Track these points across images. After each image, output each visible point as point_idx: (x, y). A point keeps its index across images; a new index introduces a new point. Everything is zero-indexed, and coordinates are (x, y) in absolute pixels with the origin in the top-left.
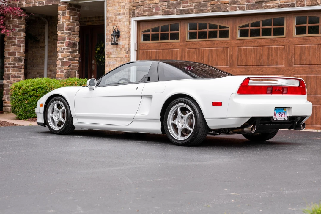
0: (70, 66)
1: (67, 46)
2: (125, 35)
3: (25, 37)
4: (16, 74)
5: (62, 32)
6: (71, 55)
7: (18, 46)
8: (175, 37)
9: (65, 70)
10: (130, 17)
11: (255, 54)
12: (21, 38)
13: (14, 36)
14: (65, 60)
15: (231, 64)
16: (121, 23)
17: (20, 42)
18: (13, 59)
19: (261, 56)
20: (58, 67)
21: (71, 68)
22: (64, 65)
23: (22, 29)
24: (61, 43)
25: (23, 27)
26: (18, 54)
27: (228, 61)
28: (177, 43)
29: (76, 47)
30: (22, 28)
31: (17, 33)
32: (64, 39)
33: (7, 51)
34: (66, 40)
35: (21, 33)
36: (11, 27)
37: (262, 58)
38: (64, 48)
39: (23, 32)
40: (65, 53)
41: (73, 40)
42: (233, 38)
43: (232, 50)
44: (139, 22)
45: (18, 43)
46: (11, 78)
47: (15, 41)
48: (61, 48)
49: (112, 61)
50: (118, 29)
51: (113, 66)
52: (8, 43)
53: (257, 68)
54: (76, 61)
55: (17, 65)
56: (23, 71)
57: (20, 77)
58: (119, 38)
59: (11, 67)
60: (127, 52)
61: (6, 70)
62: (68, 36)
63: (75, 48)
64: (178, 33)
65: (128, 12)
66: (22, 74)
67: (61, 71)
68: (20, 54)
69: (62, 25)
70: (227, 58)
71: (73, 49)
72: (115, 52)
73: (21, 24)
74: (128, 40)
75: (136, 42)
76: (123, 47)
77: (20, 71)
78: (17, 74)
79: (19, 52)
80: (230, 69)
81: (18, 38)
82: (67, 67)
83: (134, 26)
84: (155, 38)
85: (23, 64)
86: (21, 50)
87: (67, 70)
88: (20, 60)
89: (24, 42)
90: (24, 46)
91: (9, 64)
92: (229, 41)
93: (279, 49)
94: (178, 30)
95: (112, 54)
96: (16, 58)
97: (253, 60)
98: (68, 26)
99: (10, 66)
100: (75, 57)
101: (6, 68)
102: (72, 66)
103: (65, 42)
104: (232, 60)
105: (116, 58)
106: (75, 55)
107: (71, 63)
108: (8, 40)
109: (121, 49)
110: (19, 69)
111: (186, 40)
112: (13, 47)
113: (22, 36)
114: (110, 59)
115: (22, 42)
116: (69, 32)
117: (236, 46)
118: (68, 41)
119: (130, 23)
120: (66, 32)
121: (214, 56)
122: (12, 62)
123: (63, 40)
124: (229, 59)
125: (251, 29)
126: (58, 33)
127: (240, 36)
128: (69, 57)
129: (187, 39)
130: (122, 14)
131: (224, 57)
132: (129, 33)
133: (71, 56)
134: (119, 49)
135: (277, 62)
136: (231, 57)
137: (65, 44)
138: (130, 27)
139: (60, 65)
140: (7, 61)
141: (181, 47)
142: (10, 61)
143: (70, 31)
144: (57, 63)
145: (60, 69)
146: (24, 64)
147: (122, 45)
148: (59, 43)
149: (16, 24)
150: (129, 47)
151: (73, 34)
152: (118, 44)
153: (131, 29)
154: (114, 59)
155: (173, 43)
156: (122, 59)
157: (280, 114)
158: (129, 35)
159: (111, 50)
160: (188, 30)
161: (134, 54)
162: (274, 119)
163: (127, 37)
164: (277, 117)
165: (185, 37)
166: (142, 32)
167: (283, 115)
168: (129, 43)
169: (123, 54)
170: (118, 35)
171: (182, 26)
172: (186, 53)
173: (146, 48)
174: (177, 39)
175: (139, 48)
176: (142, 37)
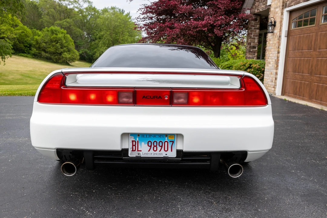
2: (278, 24)
3: (259, 32)
4: (251, 56)
7: (253, 38)
8: (312, 21)
10: (283, 9)
12: (256, 33)
13: (250, 33)
16: (278, 14)
23: (257, 28)
25: (258, 26)
28: (313, 28)
35: (256, 31)
39: (258, 29)
44: (291, 12)
49: (271, 47)
50: (275, 20)
51: (271, 50)
52: (248, 37)
55: (251, 50)
56: (256, 54)
57: (253, 58)
58: (275, 27)
59: (248, 52)
60: (279, 38)
61: (246, 54)
64: (315, 18)
65: (281, 4)
66: (255, 56)
68: (254, 44)
72: (272, 39)
73: (257, 24)
75: (287, 30)
83: (286, 16)
84: (299, 25)
85: (256, 50)
86: (255, 41)
88: (254, 47)
89: (258, 36)
90: (258, 38)
94: (315, 15)
95: (270, 41)
101: (246, 52)
108: (248, 35)
109: (275, 36)
110: (253, 53)
112: (250, 39)
113: (257, 32)
115: (256, 36)
119: (282, 14)
122: (249, 49)
129: (321, 23)
130: (278, 7)
132: (281, 22)
138: (282, 17)
140: (247, 48)
147: (276, 33)
149: (253, 25)
150: (280, 34)
152: (274, 32)
153: (283, 18)
154: (271, 44)
155: (311, 28)
156: (275, 44)
157: (153, 146)
158: (281, 24)
159: (271, 37)
160: (324, 13)
161: (284, 40)
162: (129, 155)
163: (279, 26)
164: (141, 151)
165: (319, 21)
166: (292, 20)
167: (162, 147)
168: (280, 31)
169: (276, 41)
170: (274, 25)
171: (318, 11)
172: (319, 36)
173: (293, 34)
174: (314, 24)
175: (289, 34)
176: (293, 26)
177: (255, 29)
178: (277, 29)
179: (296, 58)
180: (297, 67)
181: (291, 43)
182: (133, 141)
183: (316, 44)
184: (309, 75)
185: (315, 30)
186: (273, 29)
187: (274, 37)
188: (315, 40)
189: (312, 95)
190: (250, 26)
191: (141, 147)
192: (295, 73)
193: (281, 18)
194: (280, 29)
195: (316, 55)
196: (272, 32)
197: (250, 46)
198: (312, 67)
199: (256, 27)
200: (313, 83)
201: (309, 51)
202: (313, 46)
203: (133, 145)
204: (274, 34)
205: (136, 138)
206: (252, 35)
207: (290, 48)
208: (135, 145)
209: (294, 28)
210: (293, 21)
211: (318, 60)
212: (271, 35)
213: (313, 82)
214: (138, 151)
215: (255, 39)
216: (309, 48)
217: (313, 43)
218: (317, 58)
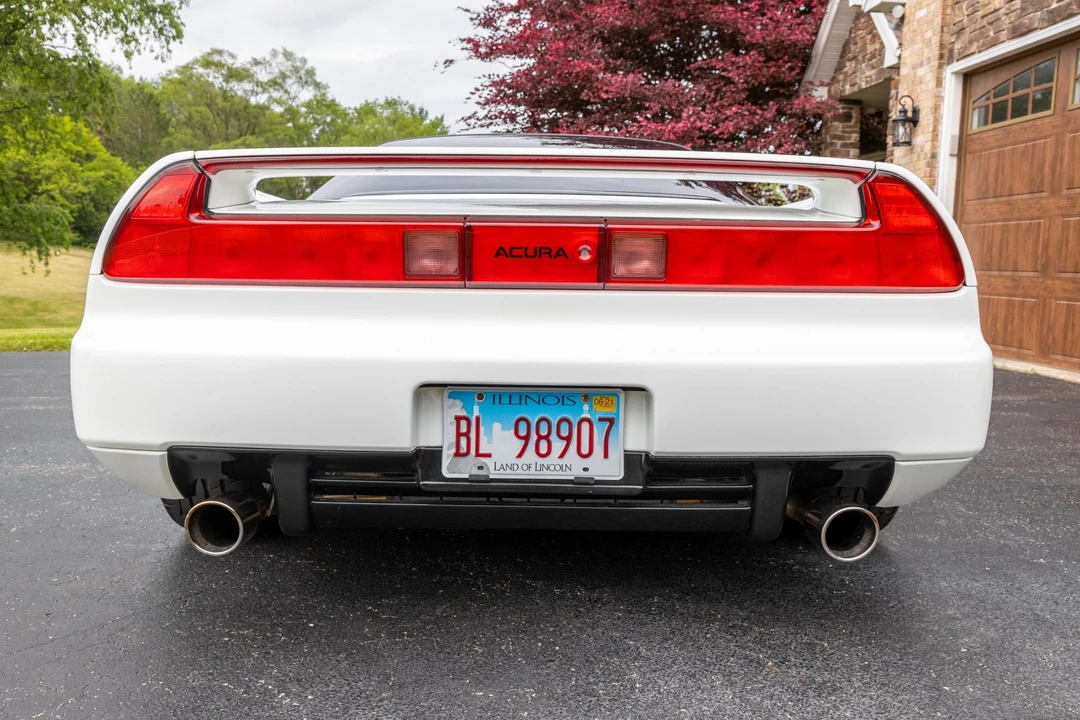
2: (927, 118)
8: (1042, 104)
10: (940, 66)
16: (923, 85)
23: (851, 144)
25: (855, 137)
28: (1046, 120)
30: (853, 139)
31: (838, 151)
35: (849, 151)
39: (854, 148)
44: (968, 77)
50: (916, 104)
58: (916, 128)
60: (928, 161)
64: (1052, 87)
65: (936, 52)
73: (850, 132)
74: (932, 129)
75: (957, 132)
76: (921, 151)
83: (952, 89)
84: (999, 113)
94: (1051, 80)
109: (919, 156)
111: (1071, 107)
119: (939, 83)
129: (1073, 103)
130: (925, 63)
132: (936, 108)
134: (915, 156)
138: (941, 92)
141: (1055, 131)
147: (921, 146)
149: (836, 133)
150: (934, 147)
152: (913, 143)
153: (942, 98)
155: (1039, 122)
157: (534, 437)
158: (935, 117)
159: (903, 161)
160: (1079, 71)
161: (947, 168)
162: (446, 473)
163: (931, 121)
164: (489, 455)
165: (1066, 98)
166: (974, 102)
167: (568, 439)
168: (933, 137)
169: (922, 169)
170: (913, 120)
171: (1061, 66)
172: (1067, 147)
173: (979, 147)
174: (1048, 108)
175: (964, 147)
176: (975, 119)
177: (844, 145)
178: (923, 133)
179: (990, 222)
180: (995, 251)
181: (972, 177)
182: (458, 419)
183: (1057, 173)
184: (1036, 274)
185: (1055, 127)
186: (911, 134)
187: (915, 159)
188: (1054, 158)
189: (1050, 341)
190: (828, 136)
191: (490, 441)
192: (988, 273)
193: (937, 97)
194: (934, 130)
195: (1060, 208)
196: (909, 143)
198: (1046, 247)
199: (849, 142)
200: (1053, 300)
201: (1033, 199)
202: (1047, 181)
203: (459, 435)
204: (912, 149)
205: (468, 407)
207: (970, 192)
208: (467, 435)
209: (979, 126)
210: (977, 104)
211: (1066, 225)
212: (902, 154)
213: (1051, 298)
214: (478, 455)
216: (1036, 189)
217: (1047, 170)
218: (1064, 216)
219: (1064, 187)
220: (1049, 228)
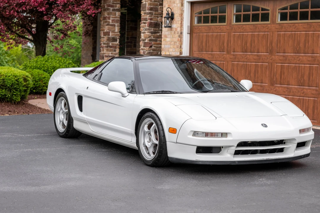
0: (151, 47)
1: (148, 27)
2: (178, 18)
3: (120, 16)
4: (110, 54)
5: (144, 12)
6: (153, 35)
7: (112, 25)
8: (222, 19)
9: (146, 51)
11: (292, 40)
12: (116, 17)
13: (107, 16)
14: (146, 41)
15: (270, 50)
16: (175, 4)
17: (115, 22)
18: (107, 39)
19: (299, 43)
20: (141, 48)
21: (152, 49)
22: (146, 46)
23: (117, 9)
24: (144, 23)
26: (112, 34)
27: (269, 47)
28: (224, 27)
29: (158, 27)
30: (117, 7)
31: (111, 13)
32: (146, 19)
33: (102, 31)
34: (147, 20)
35: (116, 13)
36: (106, 7)
37: (299, 45)
38: (146, 28)
39: (118, 11)
40: (147, 33)
41: (155, 20)
42: (274, 22)
43: (272, 35)
44: (192, 4)
45: (112, 23)
46: (105, 58)
47: (109, 20)
48: (143, 28)
49: (167, 45)
50: (172, 11)
51: (168, 50)
52: (103, 23)
53: (295, 57)
54: (158, 42)
55: (111, 45)
56: (118, 51)
58: (173, 21)
59: (106, 47)
60: (179, 35)
61: (102, 50)
62: (150, 16)
63: (157, 29)
64: (225, 15)
66: (116, 53)
67: (143, 51)
68: (114, 34)
69: (144, 5)
70: (268, 44)
71: (155, 29)
72: (169, 36)
73: (116, 4)
74: (180, 23)
75: (189, 25)
76: (176, 30)
77: (115, 51)
78: (112, 53)
79: (113, 32)
80: (270, 56)
81: (112, 18)
82: (148, 48)
83: (187, 8)
84: (206, 20)
85: (117, 44)
86: (115, 29)
87: (148, 51)
88: (114, 40)
89: (119, 22)
90: (119, 26)
91: (104, 44)
92: (269, 25)
93: (315, 35)
94: (226, 13)
95: (167, 38)
96: (109, 37)
97: (291, 47)
98: (149, 6)
99: (105, 45)
100: (157, 38)
101: (101, 47)
102: (154, 46)
103: (147, 22)
104: (272, 47)
105: (170, 42)
106: (157, 35)
107: (153, 44)
108: (103, 20)
109: (175, 32)
110: (113, 49)
111: (232, 24)
112: (107, 26)
113: (117, 16)
114: (166, 42)
115: (117, 21)
116: (150, 12)
117: (276, 31)
118: (149, 21)
119: (182, 5)
120: (148, 12)
121: (256, 42)
122: (106, 41)
123: (145, 21)
124: (270, 45)
125: (290, 12)
126: (141, 14)
127: (281, 20)
128: (150, 38)
129: (233, 22)
131: (264, 43)
132: (182, 15)
133: (152, 37)
134: (173, 32)
135: (313, 50)
136: (271, 43)
137: (146, 24)
138: (183, 8)
139: (143, 45)
140: (102, 41)
141: (227, 31)
142: (104, 41)
143: (152, 11)
144: (140, 44)
145: (142, 49)
146: (119, 43)
147: (176, 28)
148: (142, 23)
149: (110, 4)
150: (181, 30)
151: (155, 14)
152: (172, 27)
153: (184, 11)
154: (169, 42)
155: (221, 27)
156: (175, 43)
158: (181, 18)
159: (167, 33)
160: (235, 12)
161: (186, 38)
163: (180, 19)
165: (231, 20)
166: (195, 14)
168: (181, 26)
169: (176, 38)
170: (171, 17)
171: (228, 8)
172: (232, 38)
173: (198, 31)
174: (225, 22)
175: (192, 31)
176: (196, 20)
177: (114, 10)
178: (176, 23)
181: (195, 42)
183: (229, 46)
186: (171, 22)
187: (173, 33)
188: (228, 41)
193: (181, 10)
194: (181, 23)
195: (231, 58)
196: (170, 27)
197: (108, 37)
201: (221, 54)
202: (225, 48)
204: (171, 29)
206: (110, 20)
207: (195, 49)
209: (197, 23)
210: (196, 15)
211: (233, 65)
212: (167, 30)
215: (114, 26)
216: (222, 50)
217: (225, 44)
218: (232, 61)
219: (232, 51)
220: (227, 65)
